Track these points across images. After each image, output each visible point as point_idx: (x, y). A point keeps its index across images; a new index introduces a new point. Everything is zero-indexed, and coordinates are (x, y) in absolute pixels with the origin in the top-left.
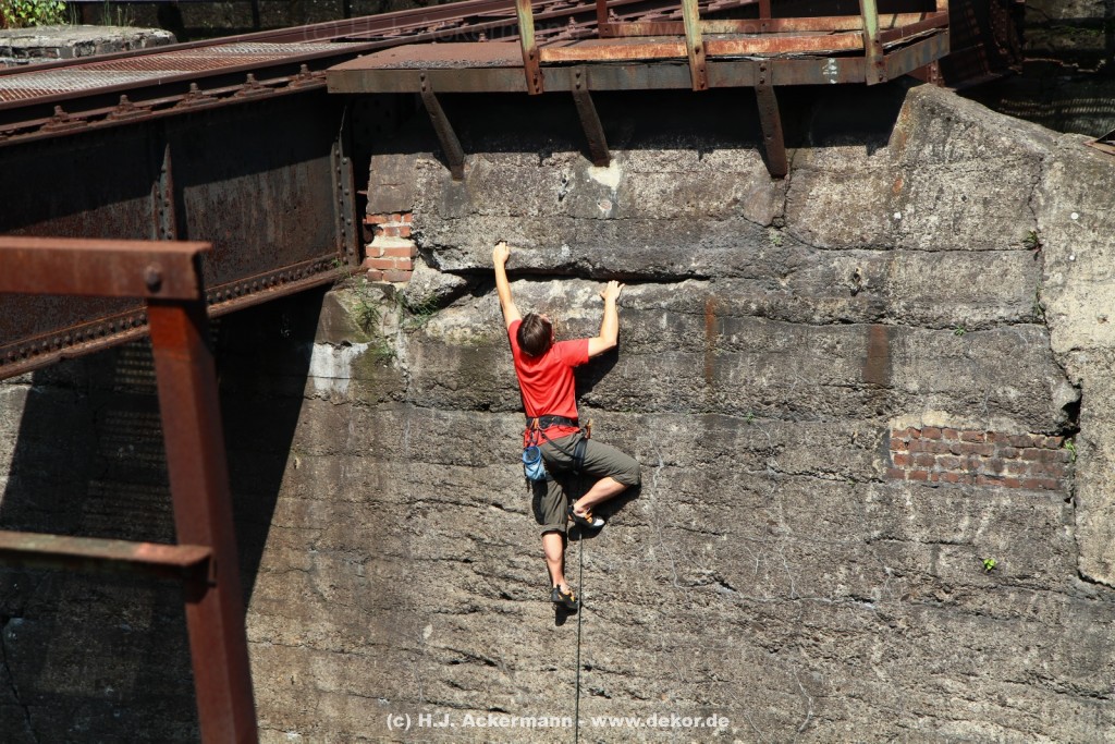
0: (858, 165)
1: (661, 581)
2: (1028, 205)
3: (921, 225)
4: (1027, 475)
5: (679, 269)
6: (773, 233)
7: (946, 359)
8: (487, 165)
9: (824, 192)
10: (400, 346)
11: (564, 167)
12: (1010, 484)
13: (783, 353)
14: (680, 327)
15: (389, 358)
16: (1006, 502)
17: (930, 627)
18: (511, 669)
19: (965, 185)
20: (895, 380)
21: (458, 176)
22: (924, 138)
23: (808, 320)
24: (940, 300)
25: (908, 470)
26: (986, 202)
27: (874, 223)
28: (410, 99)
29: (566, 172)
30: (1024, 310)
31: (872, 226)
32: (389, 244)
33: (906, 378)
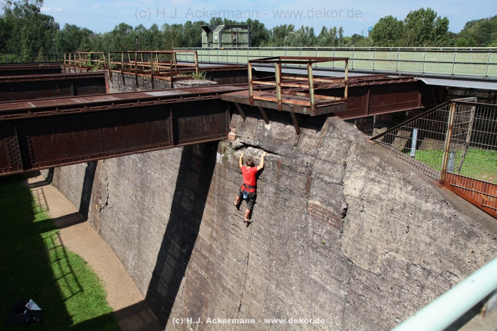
0: (314, 135)
1: (265, 221)
2: (346, 154)
3: (323, 153)
4: (333, 223)
5: (276, 152)
6: (294, 147)
7: (322, 189)
8: (249, 120)
9: (306, 140)
10: (229, 156)
11: (261, 122)
12: (330, 224)
13: (291, 177)
14: (274, 166)
15: (227, 158)
16: (329, 228)
17: (310, 252)
18: (241, 230)
19: (334, 145)
20: (311, 191)
21: (244, 121)
22: (328, 131)
23: (296, 171)
24: (323, 174)
25: (311, 214)
26: (337, 151)
27: (314, 151)
28: (233, 103)
29: (261, 124)
30: (339, 181)
31: (313, 151)
32: (232, 134)
33: (313, 191)
